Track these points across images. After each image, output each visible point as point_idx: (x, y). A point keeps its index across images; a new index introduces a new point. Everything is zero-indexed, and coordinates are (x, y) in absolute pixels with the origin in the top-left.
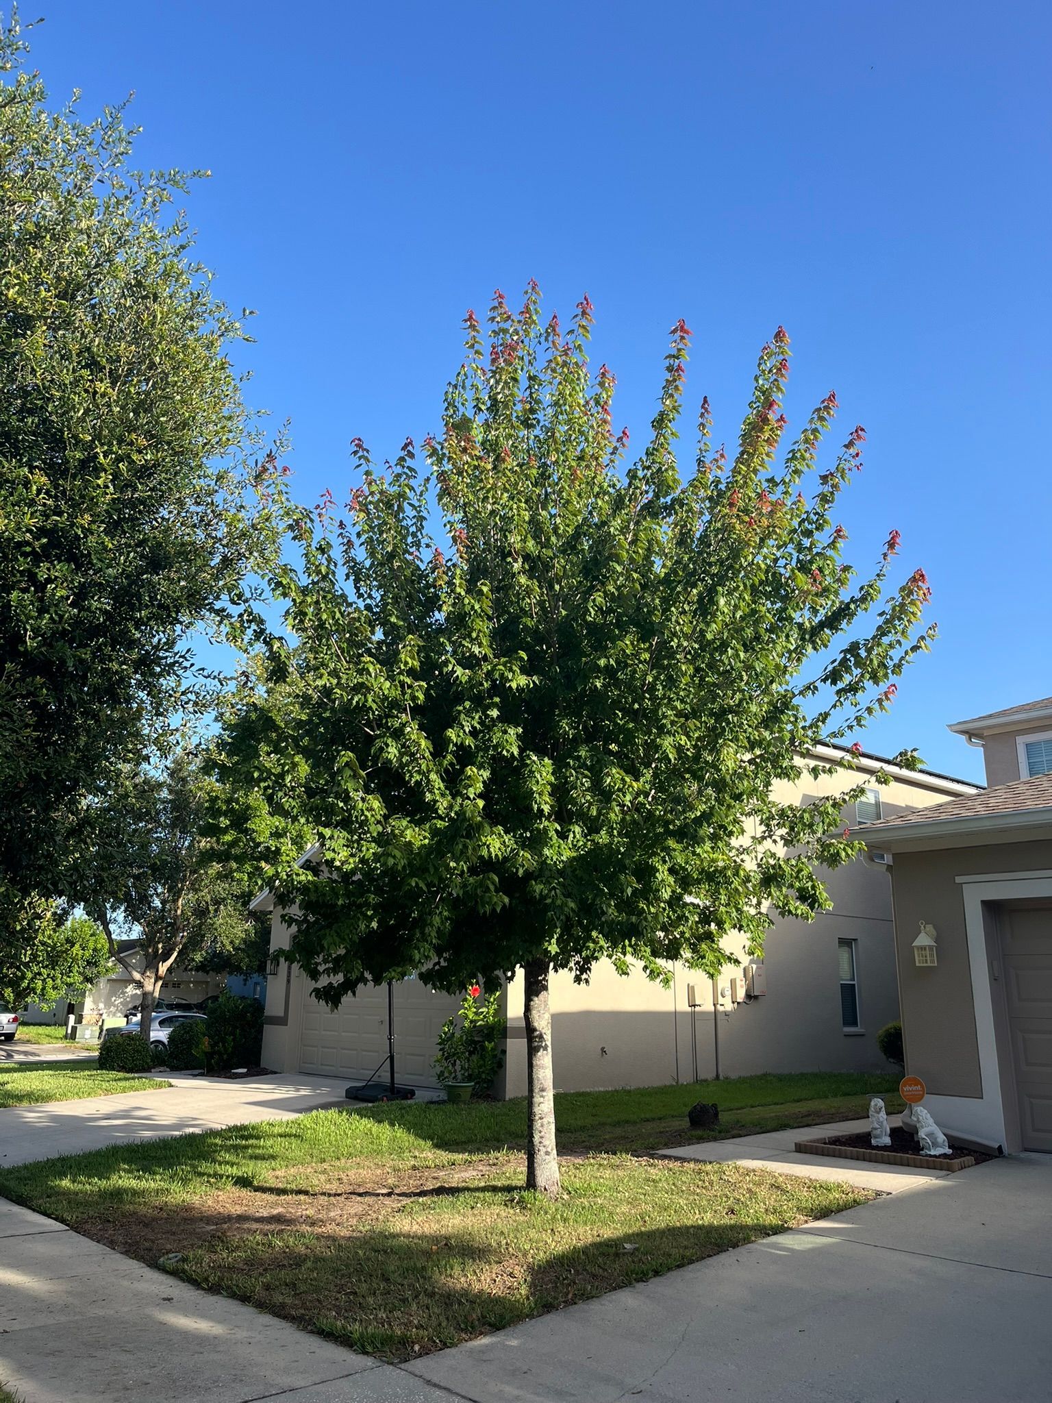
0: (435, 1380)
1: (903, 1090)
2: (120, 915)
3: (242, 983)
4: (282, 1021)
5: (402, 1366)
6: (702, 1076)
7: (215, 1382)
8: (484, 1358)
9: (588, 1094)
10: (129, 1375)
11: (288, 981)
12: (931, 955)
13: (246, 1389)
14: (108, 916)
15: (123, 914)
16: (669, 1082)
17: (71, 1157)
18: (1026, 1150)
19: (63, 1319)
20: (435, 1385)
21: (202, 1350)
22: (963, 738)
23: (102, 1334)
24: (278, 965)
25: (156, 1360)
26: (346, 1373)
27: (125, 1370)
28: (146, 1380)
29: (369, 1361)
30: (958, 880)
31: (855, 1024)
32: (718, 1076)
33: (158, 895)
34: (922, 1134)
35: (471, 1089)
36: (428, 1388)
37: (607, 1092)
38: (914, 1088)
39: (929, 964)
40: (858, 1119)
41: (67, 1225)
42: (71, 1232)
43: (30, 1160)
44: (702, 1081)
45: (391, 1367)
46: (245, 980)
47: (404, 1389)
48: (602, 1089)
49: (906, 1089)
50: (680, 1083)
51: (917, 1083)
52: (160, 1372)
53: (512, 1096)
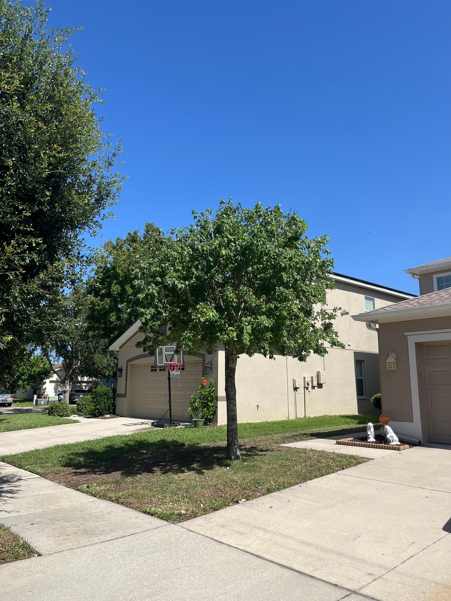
0: (192, 529)
1: (381, 420)
2: (54, 353)
3: (106, 381)
4: (124, 396)
5: (178, 524)
6: (299, 416)
7: (103, 532)
8: (211, 521)
9: (252, 423)
10: (69, 530)
11: (126, 379)
12: (394, 365)
13: (116, 534)
14: (49, 354)
15: (55, 353)
16: (285, 419)
17: (40, 450)
18: (430, 443)
19: (41, 510)
20: (191, 531)
21: (98, 520)
22: (411, 275)
23: (57, 515)
24: (122, 373)
25: (79, 524)
26: (156, 527)
27: (67, 529)
28: (76, 532)
29: (165, 523)
30: (406, 334)
31: (363, 395)
32: (305, 416)
33: (70, 345)
34: (388, 436)
35: (203, 422)
36: (188, 532)
37: (260, 423)
38: (385, 418)
39: (393, 369)
40: (362, 432)
41: (40, 475)
42: (42, 478)
43: (23, 451)
44: (299, 418)
45: (174, 525)
46: (107, 381)
47: (179, 532)
48: (257, 422)
49: (382, 419)
50: (289, 419)
51: (387, 416)
52: (81, 528)
53: (221, 425)
